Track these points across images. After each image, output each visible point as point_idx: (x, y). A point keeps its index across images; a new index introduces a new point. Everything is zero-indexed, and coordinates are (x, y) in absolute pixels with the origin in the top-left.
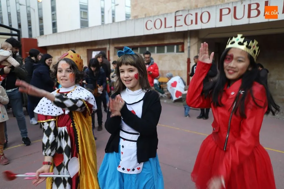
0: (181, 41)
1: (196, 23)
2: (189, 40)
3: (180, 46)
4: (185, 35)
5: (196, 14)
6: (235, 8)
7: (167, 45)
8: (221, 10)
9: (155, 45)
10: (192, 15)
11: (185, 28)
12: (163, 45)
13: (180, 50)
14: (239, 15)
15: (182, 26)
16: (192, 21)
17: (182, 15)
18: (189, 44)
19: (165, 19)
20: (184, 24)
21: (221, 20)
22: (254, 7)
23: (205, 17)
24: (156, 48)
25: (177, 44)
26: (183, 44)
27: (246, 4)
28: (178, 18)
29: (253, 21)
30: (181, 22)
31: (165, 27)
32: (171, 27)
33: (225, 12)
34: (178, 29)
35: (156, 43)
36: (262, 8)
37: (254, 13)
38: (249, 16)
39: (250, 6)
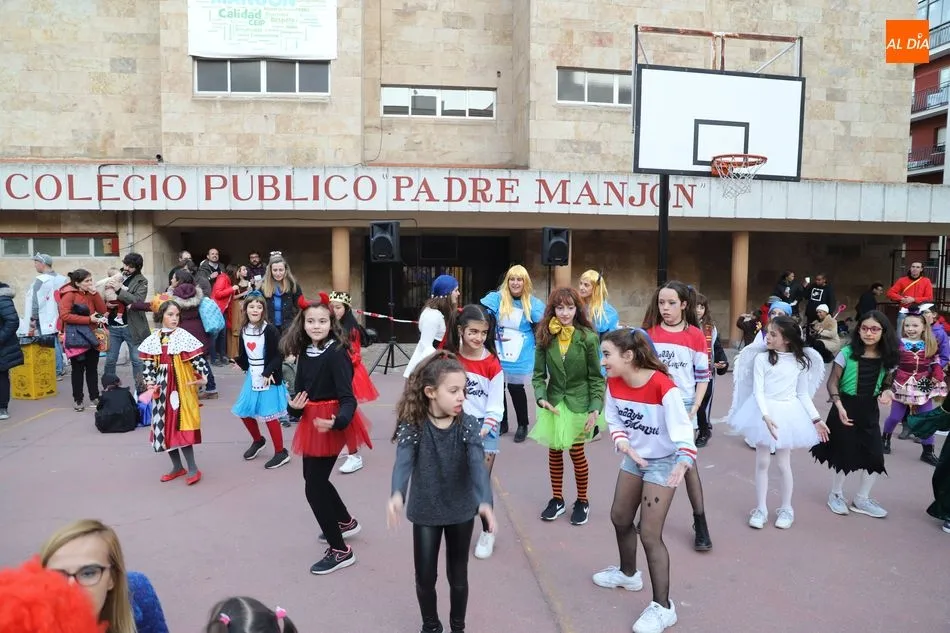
0: (110, 229)
1: (154, 197)
2: (130, 230)
3: (107, 242)
4: (119, 218)
5: (153, 178)
6: (235, 178)
7: (66, 236)
8: (208, 179)
10: (143, 179)
11: (125, 205)
12: (58, 237)
13: (107, 249)
14: (243, 192)
15: (118, 199)
16: (143, 192)
17: (117, 176)
18: (131, 239)
19: (70, 178)
20: (121, 194)
21: (208, 197)
22: (268, 181)
23: (174, 188)
24: (31, 243)
25: (98, 237)
26: (114, 237)
27: (256, 174)
28: (105, 181)
29: (269, 206)
30: (118, 192)
31: (71, 197)
32: (90, 199)
33: (216, 182)
34: (107, 206)
35: (35, 230)
36: (282, 186)
37: (269, 193)
38: (261, 197)
39: (261, 178)
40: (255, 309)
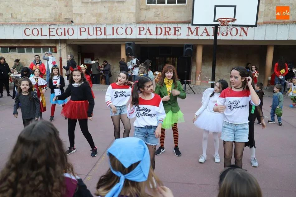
0: (54, 45)
1: (65, 35)
2: (60, 45)
3: (53, 49)
4: (56, 41)
5: (64, 29)
6: (88, 28)
7: (42, 47)
8: (80, 29)
9: (32, 47)
10: (61, 29)
11: (57, 37)
12: (40, 47)
13: (54, 51)
14: (91, 33)
15: (55, 35)
16: (62, 33)
17: (54, 28)
18: (60, 48)
19: (41, 29)
20: (56, 34)
21: (81, 35)
22: (98, 29)
23: (71, 32)
24: (33, 49)
25: (51, 47)
26: (55, 47)
27: (95, 27)
28: (51, 30)
29: (99, 37)
30: (54, 33)
31: (42, 35)
32: (47, 35)
33: (83, 30)
34: (52, 38)
35: (34, 45)
36: (103, 31)
37: (99, 33)
38: (96, 34)
39: (96, 28)
40: (56, 71)
